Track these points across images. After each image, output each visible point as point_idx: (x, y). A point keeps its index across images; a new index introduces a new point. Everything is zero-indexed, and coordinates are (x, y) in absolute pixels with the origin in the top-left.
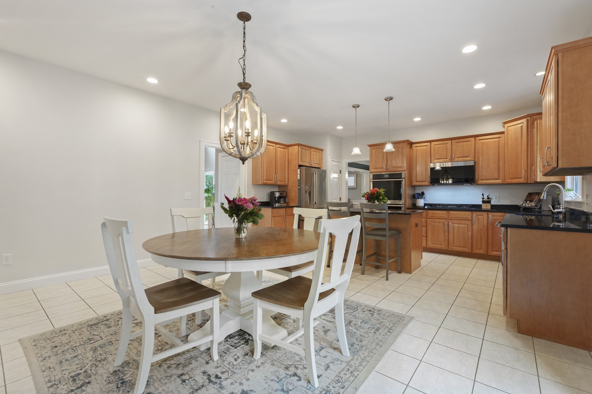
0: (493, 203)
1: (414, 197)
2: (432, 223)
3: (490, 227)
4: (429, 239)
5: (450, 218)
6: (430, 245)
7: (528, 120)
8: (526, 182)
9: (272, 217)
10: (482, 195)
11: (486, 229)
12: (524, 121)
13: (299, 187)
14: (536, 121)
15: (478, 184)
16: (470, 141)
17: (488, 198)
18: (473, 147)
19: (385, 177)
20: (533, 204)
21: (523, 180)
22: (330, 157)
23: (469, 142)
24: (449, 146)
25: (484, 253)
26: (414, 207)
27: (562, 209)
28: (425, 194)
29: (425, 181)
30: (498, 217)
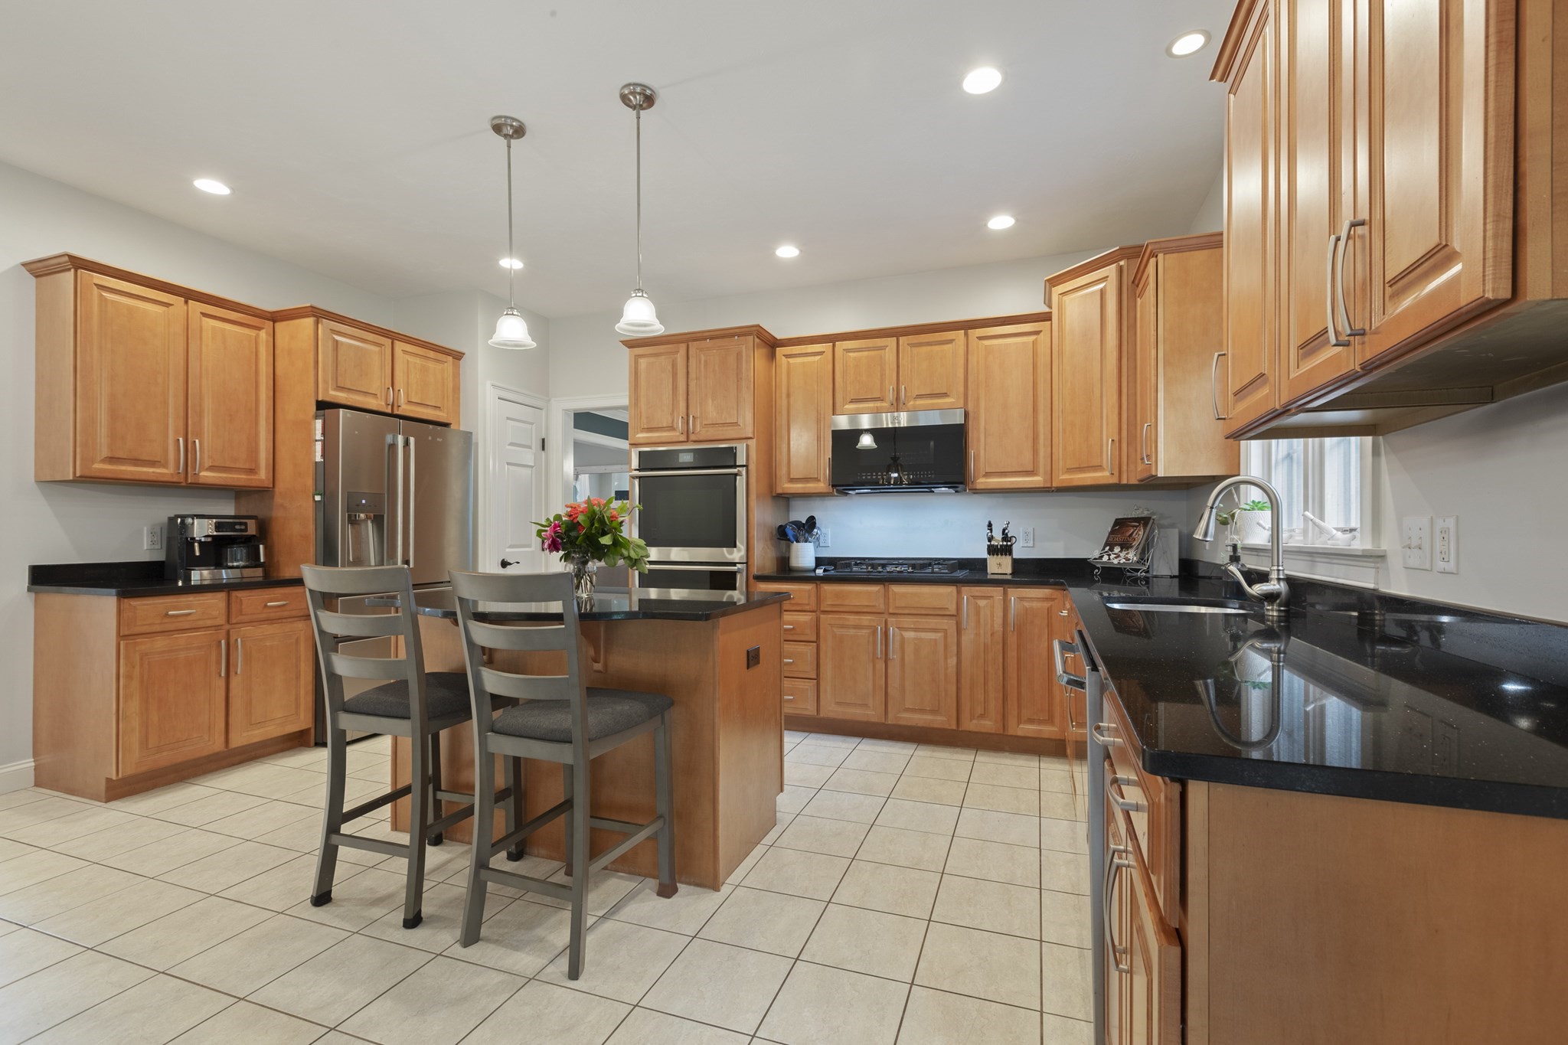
0: (1019, 552)
1: (785, 535)
2: (835, 630)
3: (1012, 640)
4: (827, 686)
5: (891, 611)
6: (831, 709)
7: (1121, 269)
8: (1114, 480)
9: (121, 637)
10: (987, 528)
11: (1000, 646)
12: (1111, 270)
13: (318, 498)
14: (1153, 261)
15: (976, 491)
16: (951, 341)
17: (1006, 538)
18: (961, 362)
19: (681, 460)
20: (1132, 555)
21: (1107, 473)
22: (488, 384)
23: (950, 345)
24: (889, 355)
25: (993, 731)
26: (785, 571)
27: (1276, 582)
28: (817, 525)
29: (817, 480)
30: (1035, 604)
